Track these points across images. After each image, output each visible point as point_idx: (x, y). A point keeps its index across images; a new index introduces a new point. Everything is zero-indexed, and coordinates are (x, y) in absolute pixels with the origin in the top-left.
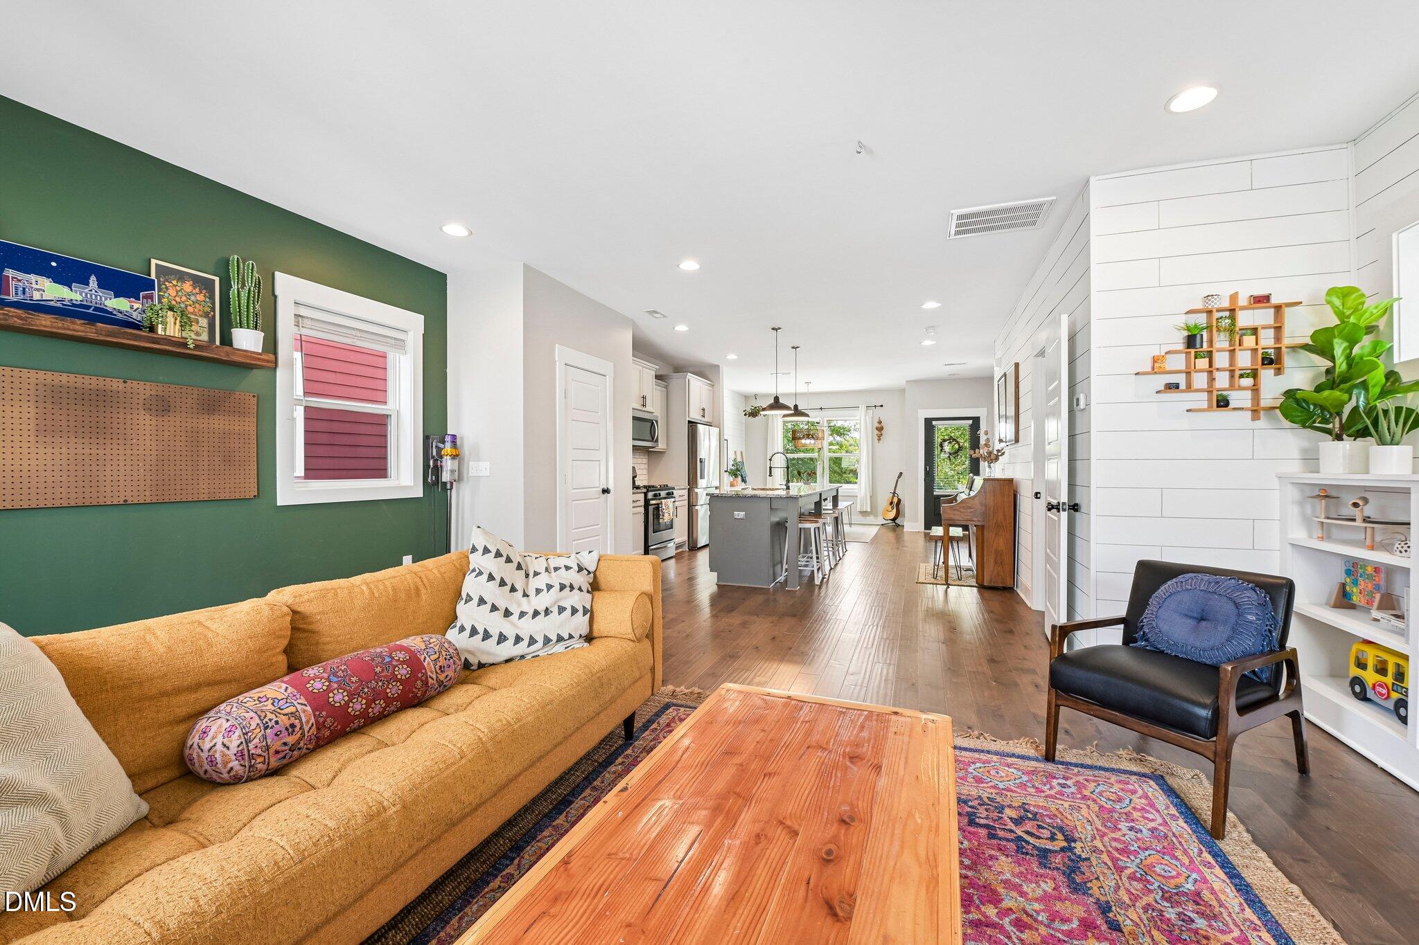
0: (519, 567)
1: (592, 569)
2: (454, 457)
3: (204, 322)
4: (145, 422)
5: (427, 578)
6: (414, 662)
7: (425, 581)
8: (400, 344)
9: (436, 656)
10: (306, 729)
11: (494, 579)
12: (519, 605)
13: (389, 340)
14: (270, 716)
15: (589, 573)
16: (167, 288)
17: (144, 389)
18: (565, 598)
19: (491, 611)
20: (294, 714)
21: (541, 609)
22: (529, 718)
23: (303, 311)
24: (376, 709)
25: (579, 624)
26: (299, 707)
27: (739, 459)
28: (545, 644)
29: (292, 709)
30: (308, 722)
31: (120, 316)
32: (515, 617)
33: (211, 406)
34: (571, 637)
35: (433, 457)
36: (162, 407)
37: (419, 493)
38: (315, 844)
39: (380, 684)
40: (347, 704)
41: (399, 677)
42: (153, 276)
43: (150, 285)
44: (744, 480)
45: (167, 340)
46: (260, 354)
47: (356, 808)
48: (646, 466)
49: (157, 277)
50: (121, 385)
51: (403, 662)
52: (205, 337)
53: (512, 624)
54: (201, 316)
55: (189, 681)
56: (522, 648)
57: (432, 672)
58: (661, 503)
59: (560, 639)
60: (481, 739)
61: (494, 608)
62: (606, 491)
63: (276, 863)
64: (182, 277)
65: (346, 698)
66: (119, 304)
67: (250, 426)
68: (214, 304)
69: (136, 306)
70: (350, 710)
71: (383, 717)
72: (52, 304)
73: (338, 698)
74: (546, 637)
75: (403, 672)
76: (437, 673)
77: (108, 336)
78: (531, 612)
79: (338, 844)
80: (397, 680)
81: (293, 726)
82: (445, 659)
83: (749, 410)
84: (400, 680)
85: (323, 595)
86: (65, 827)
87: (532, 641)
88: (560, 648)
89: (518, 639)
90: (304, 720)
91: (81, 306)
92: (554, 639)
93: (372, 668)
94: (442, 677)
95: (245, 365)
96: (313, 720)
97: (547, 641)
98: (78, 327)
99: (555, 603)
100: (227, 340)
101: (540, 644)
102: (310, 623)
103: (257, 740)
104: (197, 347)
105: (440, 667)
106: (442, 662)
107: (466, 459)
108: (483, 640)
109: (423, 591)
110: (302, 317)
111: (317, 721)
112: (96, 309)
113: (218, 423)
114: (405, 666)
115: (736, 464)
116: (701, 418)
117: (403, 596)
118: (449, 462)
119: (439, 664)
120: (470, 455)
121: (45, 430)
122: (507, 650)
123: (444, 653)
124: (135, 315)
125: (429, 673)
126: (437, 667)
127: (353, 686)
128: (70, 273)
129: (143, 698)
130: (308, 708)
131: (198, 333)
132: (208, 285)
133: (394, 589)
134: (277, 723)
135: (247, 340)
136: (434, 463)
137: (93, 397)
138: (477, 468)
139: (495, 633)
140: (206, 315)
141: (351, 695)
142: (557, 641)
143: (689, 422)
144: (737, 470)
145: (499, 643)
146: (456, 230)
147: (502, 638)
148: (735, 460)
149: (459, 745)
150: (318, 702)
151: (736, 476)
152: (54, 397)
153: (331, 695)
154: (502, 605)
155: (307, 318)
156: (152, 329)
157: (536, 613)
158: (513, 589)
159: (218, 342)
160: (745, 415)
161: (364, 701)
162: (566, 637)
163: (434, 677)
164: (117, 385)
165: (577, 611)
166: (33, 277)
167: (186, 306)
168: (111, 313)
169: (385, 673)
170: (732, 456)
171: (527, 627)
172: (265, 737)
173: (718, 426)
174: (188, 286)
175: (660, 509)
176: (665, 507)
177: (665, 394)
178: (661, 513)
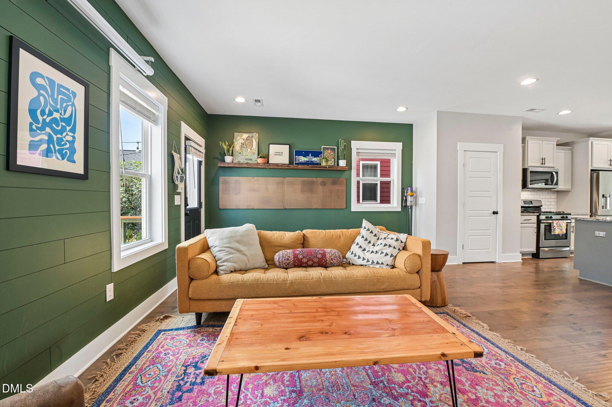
0: (375, 235)
1: (404, 241)
2: (412, 196)
3: (333, 160)
4: (320, 188)
5: (345, 234)
6: (324, 255)
7: (344, 234)
8: (394, 155)
9: (331, 255)
10: (291, 261)
11: (364, 238)
12: (370, 248)
13: (389, 155)
14: (284, 255)
15: (402, 242)
16: (325, 153)
17: (320, 180)
18: (385, 249)
19: (359, 248)
20: (289, 257)
21: (375, 251)
22: (340, 279)
23: (360, 151)
24: (310, 263)
25: (389, 260)
26: (291, 255)
28: (372, 263)
29: (289, 255)
30: (292, 259)
31: (315, 162)
32: (365, 252)
33: (334, 183)
34: (382, 264)
35: (405, 196)
36: (324, 184)
37: (399, 209)
38: (271, 280)
39: (312, 257)
40: (302, 259)
41: (318, 257)
42: (322, 151)
43: (321, 153)
45: (323, 167)
46: (344, 167)
47: (282, 277)
48: (555, 200)
49: (323, 151)
50: (316, 179)
51: (321, 254)
52: (333, 164)
53: (364, 254)
54: (332, 158)
55: (279, 245)
56: (364, 263)
57: (328, 259)
58: (553, 223)
59: (378, 263)
60: (320, 277)
61: (360, 247)
62: (495, 213)
63: (263, 279)
64: (328, 149)
65: (302, 257)
66: (315, 159)
67: (344, 188)
68: (335, 154)
69: (318, 159)
70: (302, 260)
71: (311, 266)
72: (303, 162)
73: (300, 257)
74: (373, 261)
75: (319, 256)
76: (330, 260)
77: (311, 168)
78: (371, 251)
79: (275, 282)
80: (317, 258)
81: (288, 259)
82: (334, 257)
84: (318, 258)
85: (312, 233)
86: (249, 261)
87: (368, 261)
88: (378, 266)
89: (364, 259)
90: (291, 259)
91: (308, 161)
92: (376, 262)
93: (311, 253)
94: (332, 262)
95: (342, 170)
96: (293, 259)
97: (373, 262)
98: (306, 167)
99: (380, 250)
100: (338, 164)
101: (370, 263)
102: (308, 239)
103: (281, 259)
104: (329, 167)
105: (332, 259)
106: (332, 257)
107: (418, 197)
108: (354, 256)
109: (342, 237)
110: (360, 153)
111: (294, 260)
112: (311, 161)
113: (336, 187)
114: (320, 255)
116: (605, 167)
117: (335, 237)
118: (410, 198)
119: (331, 258)
120: (419, 195)
121: (303, 191)
122: (360, 262)
123: (334, 255)
124: (318, 161)
125: (327, 259)
126: (330, 258)
127: (305, 255)
128: (306, 154)
129: (272, 246)
130: (293, 256)
131: (331, 163)
132: (334, 149)
133: (332, 235)
134: (285, 257)
135: (342, 163)
136: (405, 198)
137: (311, 183)
138: (421, 200)
139: (357, 254)
140: (333, 158)
141: (304, 257)
142: (376, 264)
143: (593, 170)
145: (358, 259)
146: (402, 109)
147: (359, 257)
149: (313, 276)
150: (296, 256)
152: (304, 183)
153: (299, 255)
154: (364, 247)
155: (361, 153)
156: (320, 165)
157: (372, 252)
158: (370, 242)
159: (336, 166)
161: (307, 260)
162: (380, 263)
163: (329, 260)
164: (315, 179)
165: (388, 255)
166: (300, 157)
167: (329, 156)
168: (313, 162)
169: (314, 255)
171: (368, 255)
172: (282, 259)
174: (329, 151)
175: (552, 226)
176: (557, 225)
177: (570, 154)
178: (552, 229)
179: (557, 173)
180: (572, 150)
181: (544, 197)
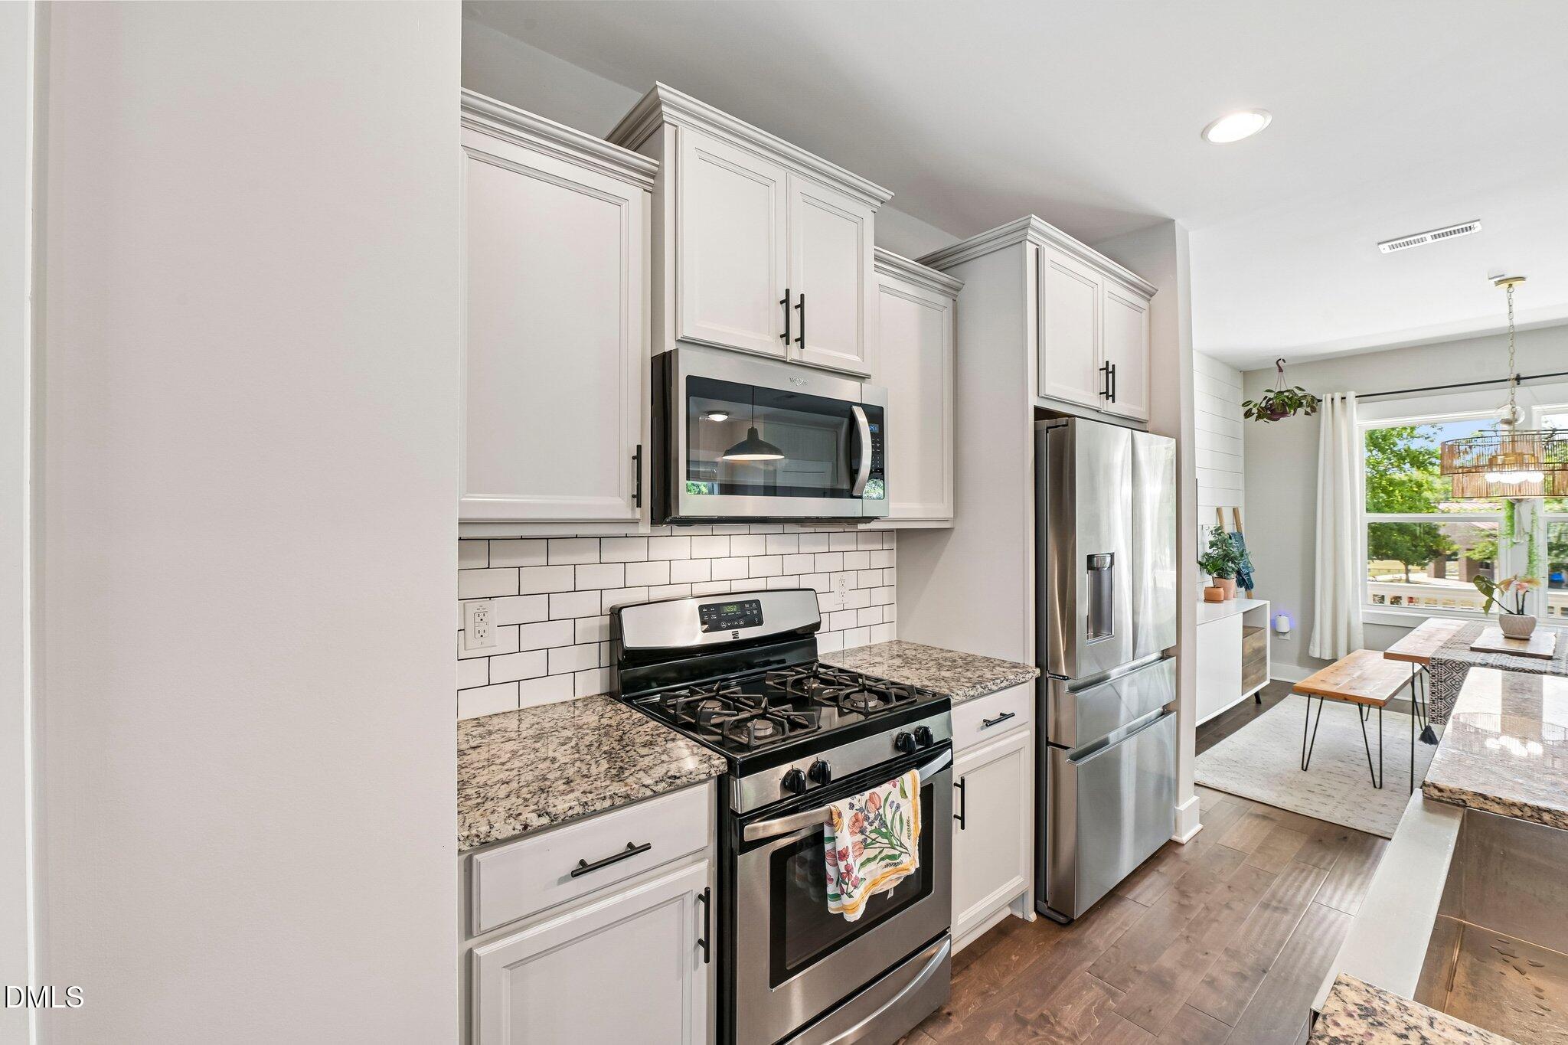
27: (1229, 528)
44: (1245, 582)
83: (1258, 398)
115: (1220, 539)
116: (1097, 402)
143: (1040, 413)
144: (1227, 557)
148: (1218, 531)
151: (1222, 574)
160: (1248, 414)
170: (1207, 520)
173: (1173, 432)
175: (828, 847)
176: (862, 832)
177: (947, 314)
178: (831, 871)
179: (876, 416)
180: (953, 292)
181: (826, 562)
